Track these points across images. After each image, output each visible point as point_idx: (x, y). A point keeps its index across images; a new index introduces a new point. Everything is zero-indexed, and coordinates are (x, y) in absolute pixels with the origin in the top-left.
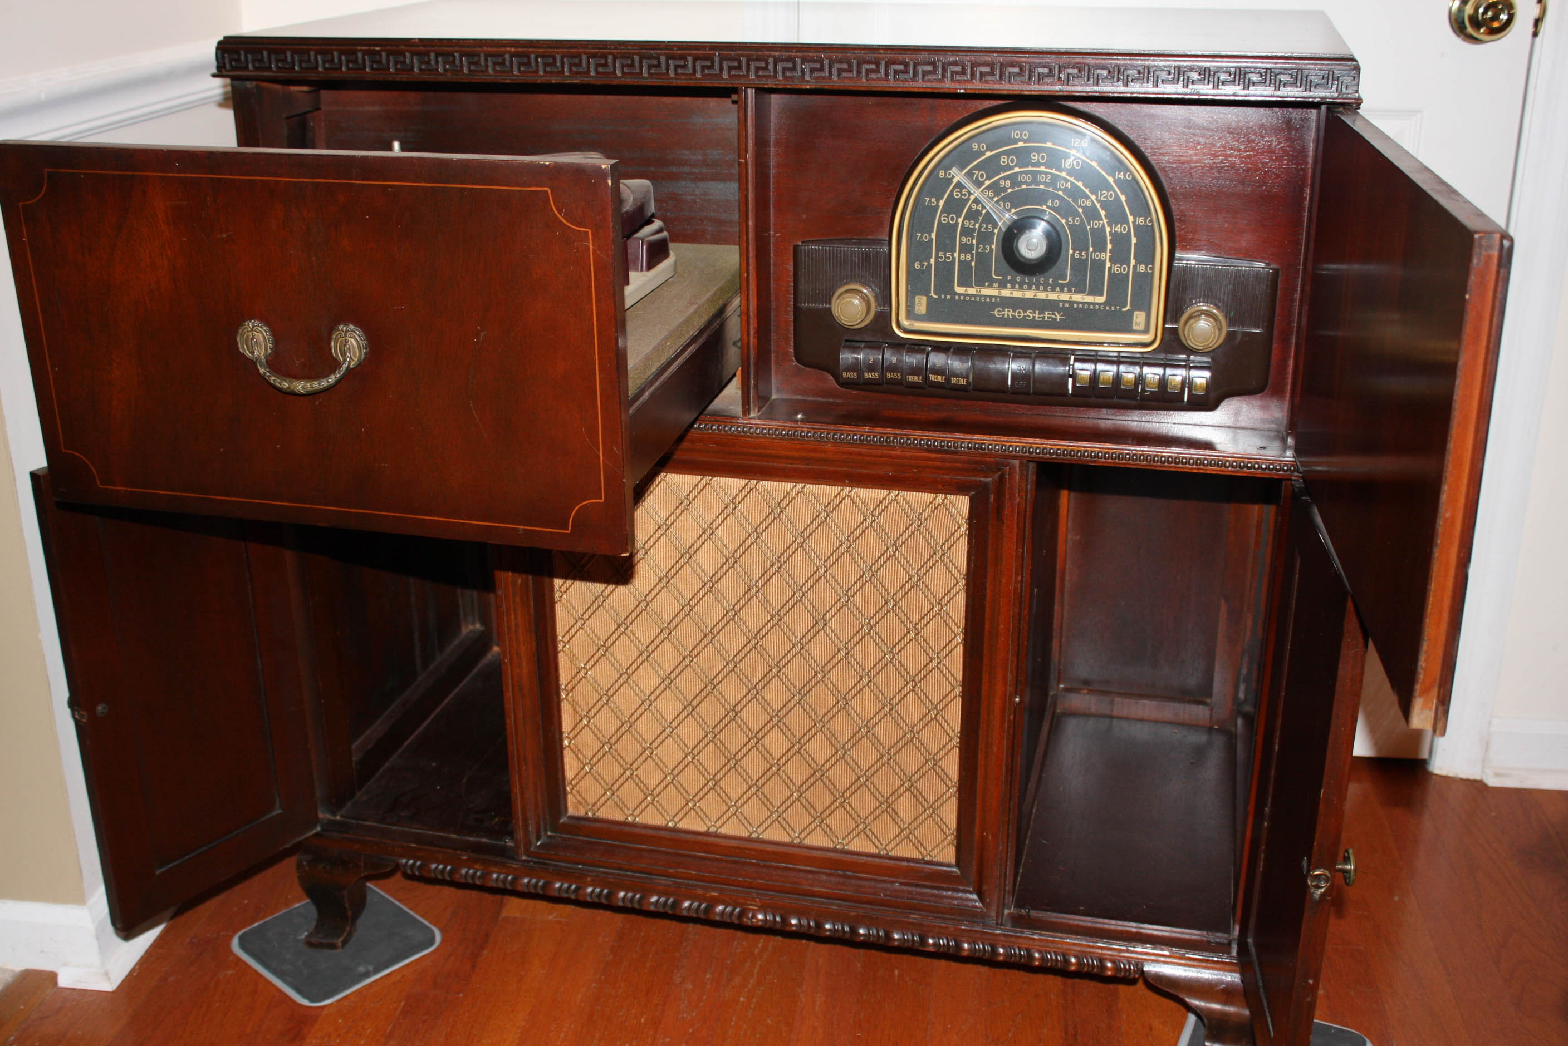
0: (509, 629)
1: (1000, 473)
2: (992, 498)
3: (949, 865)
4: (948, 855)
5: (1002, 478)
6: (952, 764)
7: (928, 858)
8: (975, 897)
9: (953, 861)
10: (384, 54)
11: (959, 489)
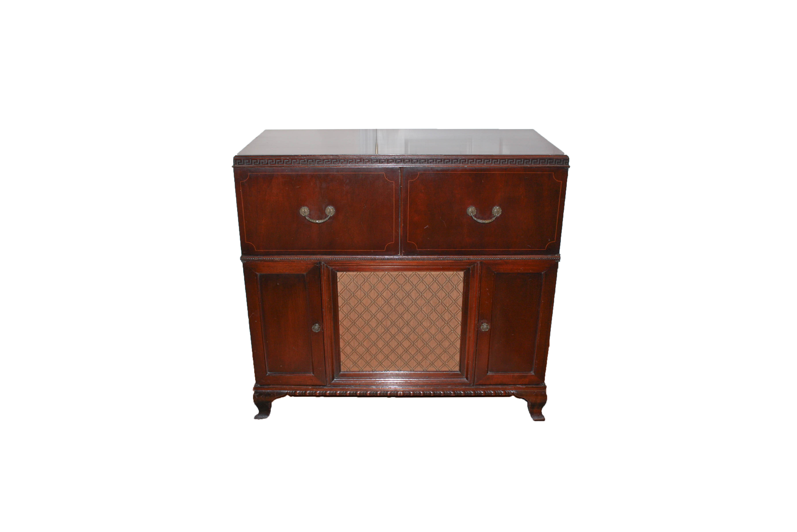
0: (326, 320)
1: (473, 265)
2: (471, 272)
3: (457, 371)
4: (457, 369)
5: (474, 266)
6: (458, 344)
7: (451, 370)
8: (465, 379)
9: (458, 370)
10: (290, 160)
11: (461, 270)
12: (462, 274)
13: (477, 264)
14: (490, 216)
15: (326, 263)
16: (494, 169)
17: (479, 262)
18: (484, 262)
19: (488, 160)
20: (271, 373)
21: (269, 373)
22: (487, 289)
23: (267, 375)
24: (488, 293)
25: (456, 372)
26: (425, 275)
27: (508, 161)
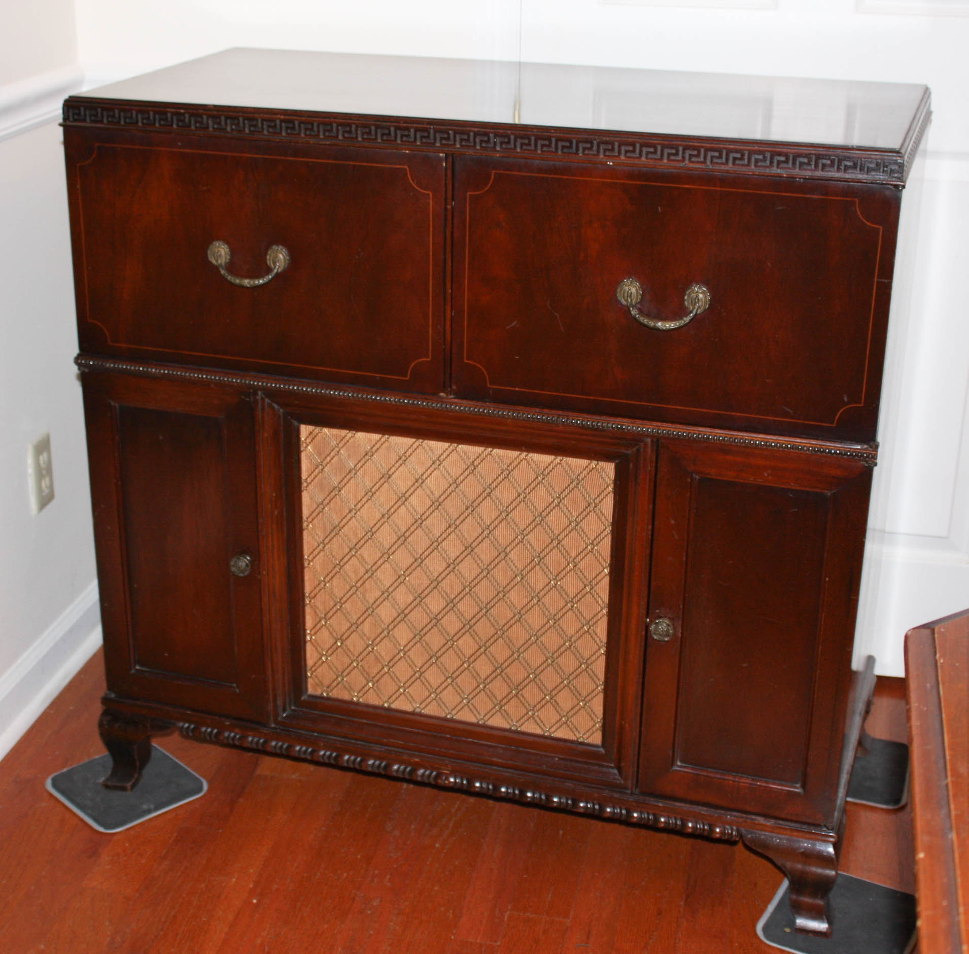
1: (637, 447)
2: (631, 466)
3: (596, 746)
4: (596, 738)
5: (638, 450)
7: (581, 740)
8: (615, 771)
9: (600, 742)
10: (187, 115)
11: (607, 458)
12: (609, 469)
13: (646, 444)
14: (681, 311)
15: (267, 396)
16: (690, 178)
17: (649, 440)
18: (663, 441)
19: (672, 148)
20: (143, 669)
21: (138, 667)
22: (673, 522)
23: (133, 671)
24: (674, 532)
25: (594, 749)
26: (515, 459)
27: (727, 155)
